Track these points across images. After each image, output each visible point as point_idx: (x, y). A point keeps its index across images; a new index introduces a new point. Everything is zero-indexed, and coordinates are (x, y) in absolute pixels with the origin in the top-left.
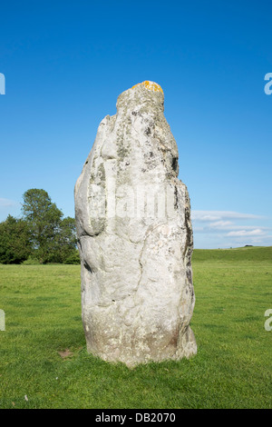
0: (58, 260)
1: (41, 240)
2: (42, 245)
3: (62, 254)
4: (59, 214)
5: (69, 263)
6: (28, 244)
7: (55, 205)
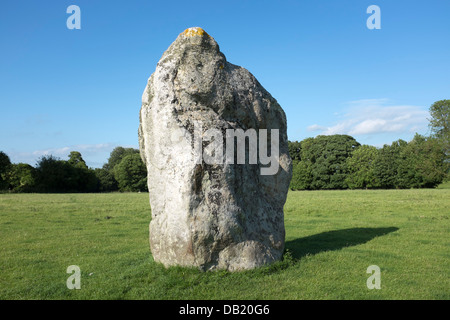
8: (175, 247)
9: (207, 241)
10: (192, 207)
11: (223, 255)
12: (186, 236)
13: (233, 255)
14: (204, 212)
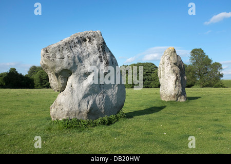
0: (210, 86)
1: (200, 75)
2: (201, 78)
3: (212, 83)
4: (210, 61)
5: (216, 87)
6: (193, 77)
7: (207, 56)
8: (169, 97)
9: (177, 95)
10: (175, 88)
11: (179, 98)
12: (173, 94)
13: (181, 98)
14: (177, 89)
